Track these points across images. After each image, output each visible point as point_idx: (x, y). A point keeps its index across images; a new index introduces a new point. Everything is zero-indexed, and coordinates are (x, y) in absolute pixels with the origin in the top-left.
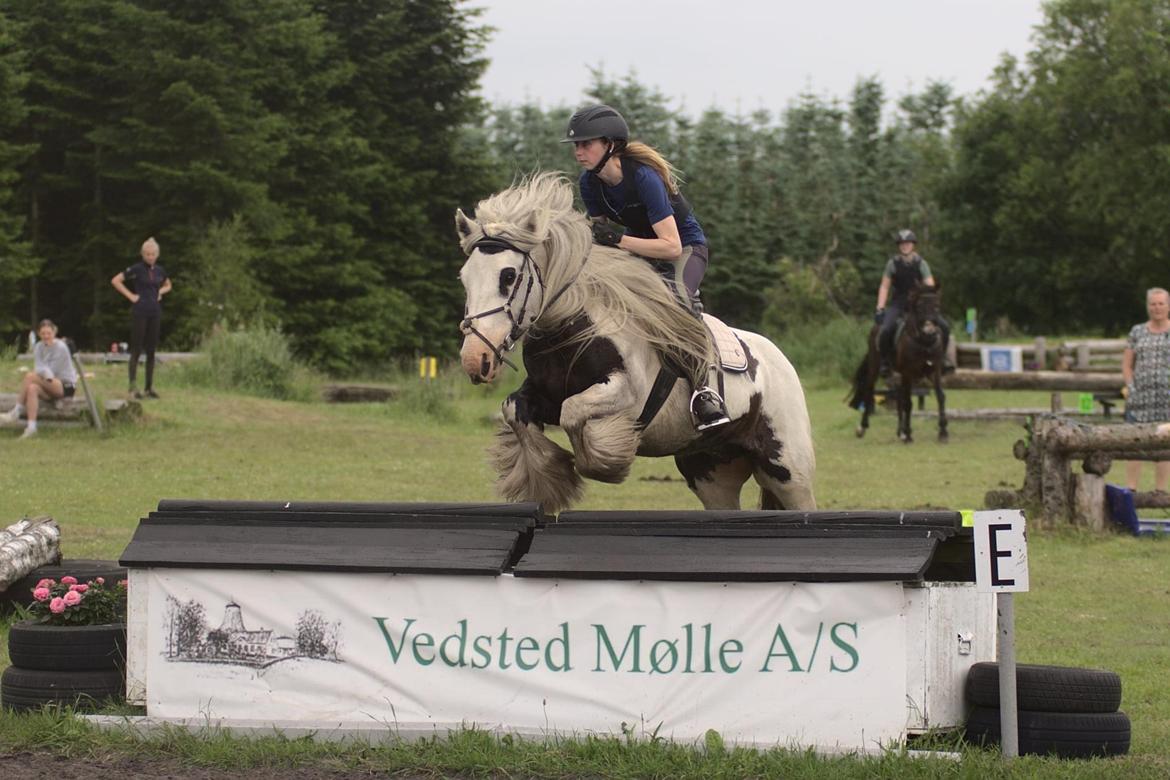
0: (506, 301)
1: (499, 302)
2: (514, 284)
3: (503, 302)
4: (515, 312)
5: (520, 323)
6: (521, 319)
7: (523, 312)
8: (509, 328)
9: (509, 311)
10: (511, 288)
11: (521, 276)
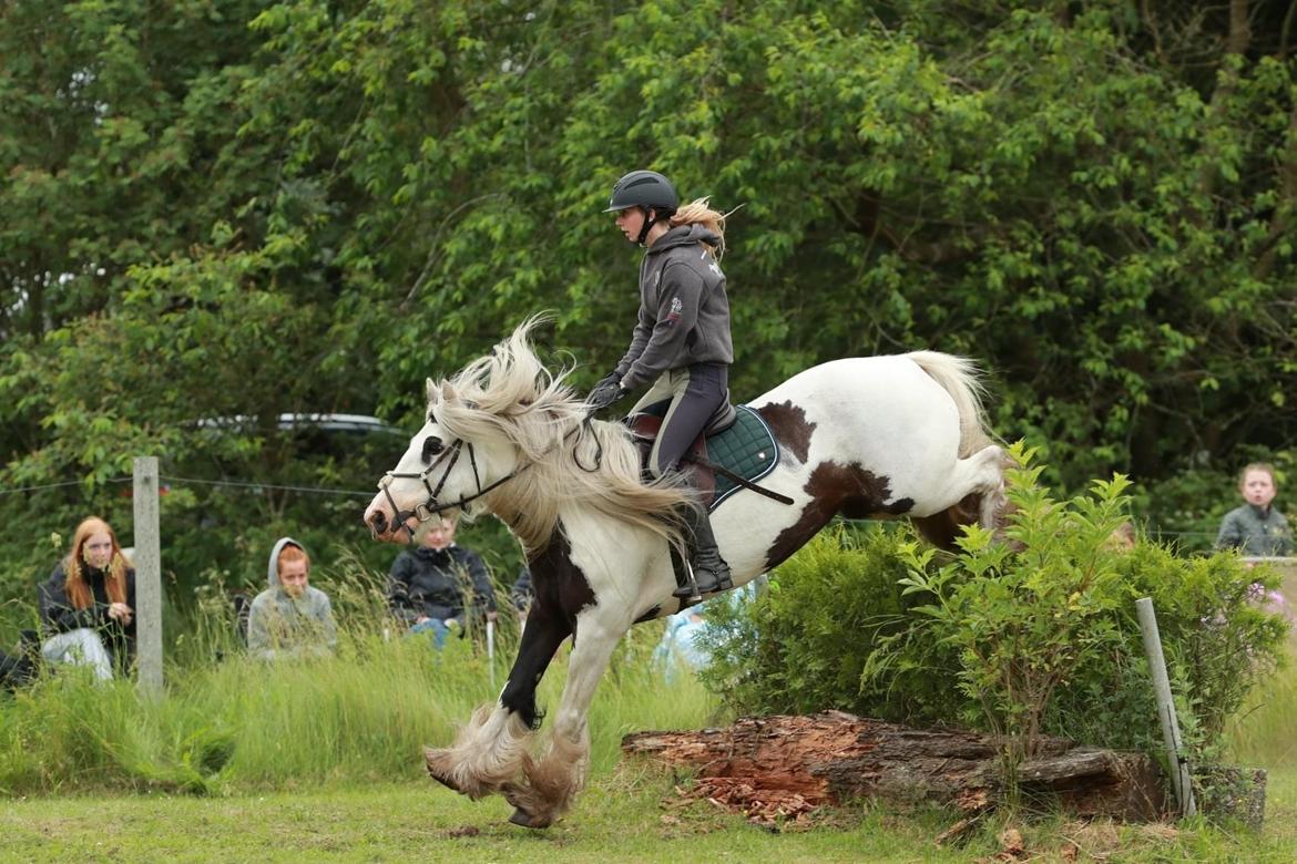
2: (439, 456)
3: (423, 469)
4: (435, 484)
5: (437, 496)
6: (438, 491)
7: (441, 485)
8: (424, 495)
9: (426, 481)
10: (435, 458)
11: (450, 449)
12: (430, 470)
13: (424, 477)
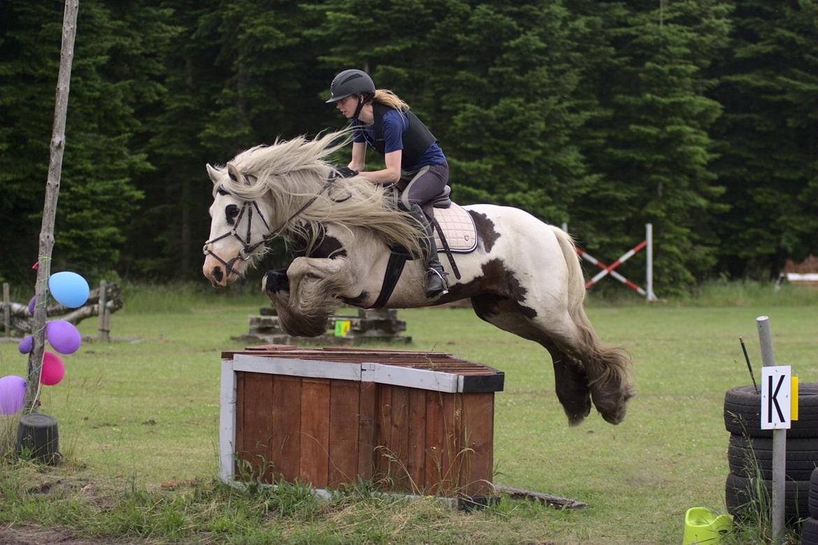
0: (233, 228)
1: (227, 229)
2: (238, 215)
3: (230, 229)
4: (243, 235)
5: (249, 242)
6: (249, 239)
7: (249, 234)
8: (239, 246)
9: (236, 235)
10: (236, 219)
11: (243, 209)
12: (236, 226)
13: (233, 233)
